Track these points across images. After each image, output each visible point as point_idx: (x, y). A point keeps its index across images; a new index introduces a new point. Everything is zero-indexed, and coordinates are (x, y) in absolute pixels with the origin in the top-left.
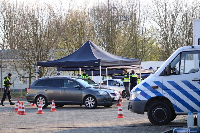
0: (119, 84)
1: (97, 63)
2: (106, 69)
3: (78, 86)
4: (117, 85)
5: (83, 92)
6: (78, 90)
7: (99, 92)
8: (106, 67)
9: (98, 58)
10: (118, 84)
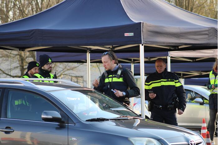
0: (203, 98)
1: (131, 34)
2: (166, 59)
3: (57, 115)
4: (197, 102)
5: (74, 139)
6: (57, 128)
7: (132, 139)
8: (165, 51)
9: (135, 18)
10: (201, 100)
